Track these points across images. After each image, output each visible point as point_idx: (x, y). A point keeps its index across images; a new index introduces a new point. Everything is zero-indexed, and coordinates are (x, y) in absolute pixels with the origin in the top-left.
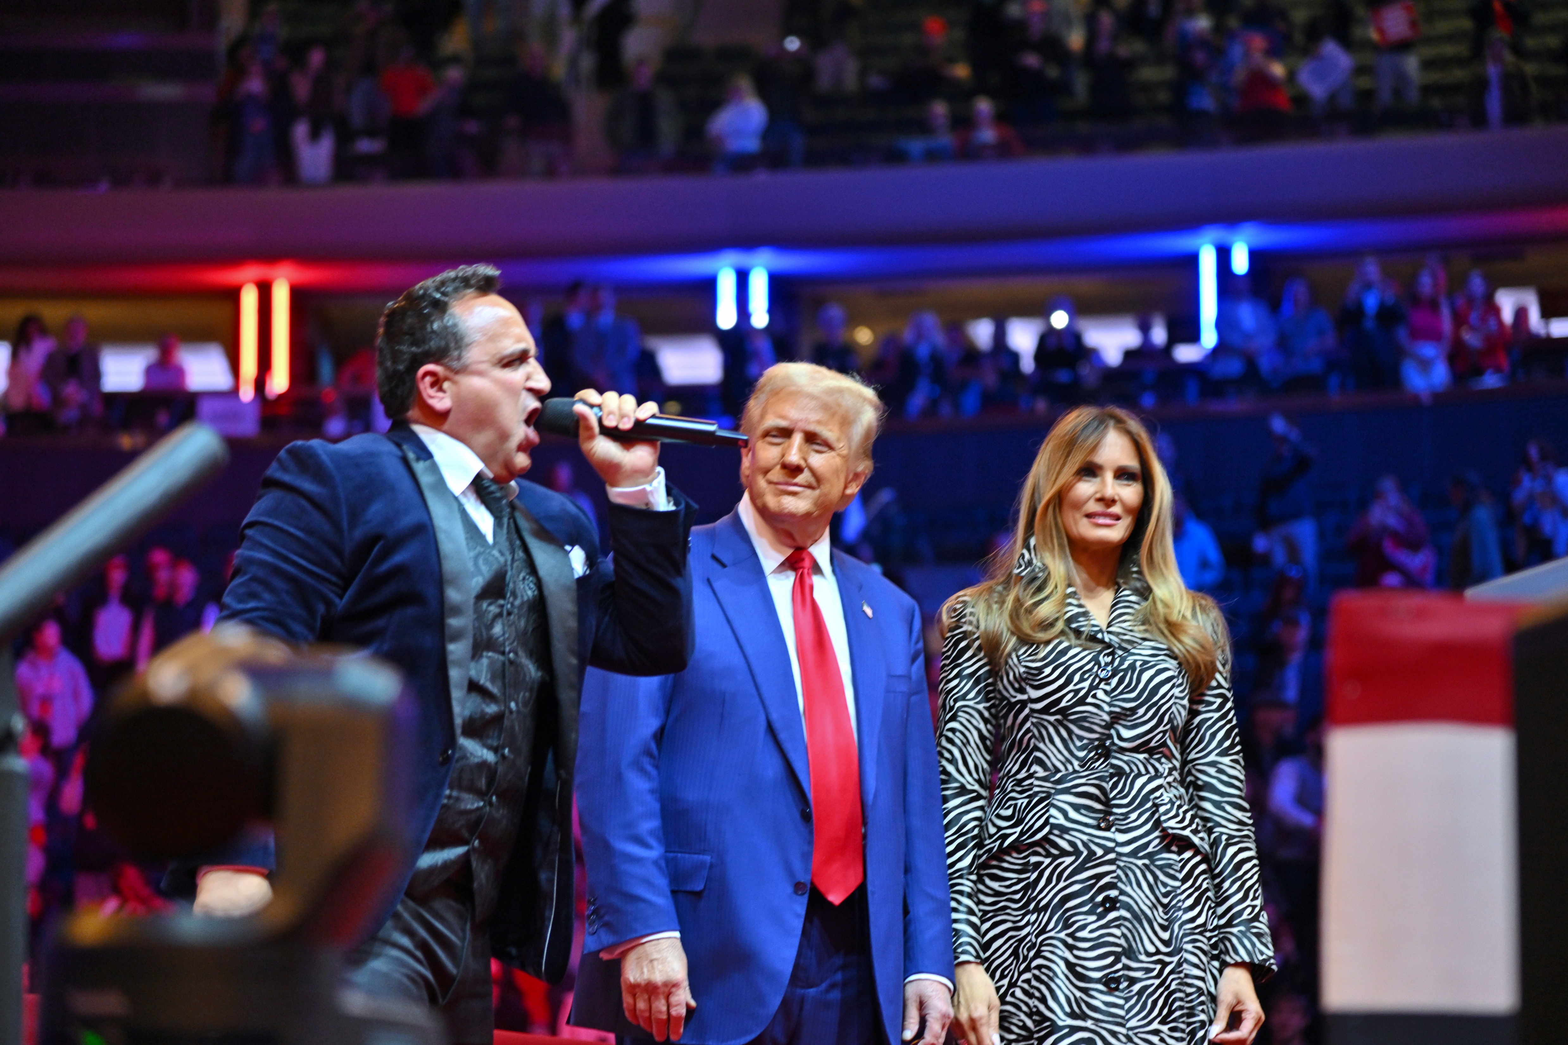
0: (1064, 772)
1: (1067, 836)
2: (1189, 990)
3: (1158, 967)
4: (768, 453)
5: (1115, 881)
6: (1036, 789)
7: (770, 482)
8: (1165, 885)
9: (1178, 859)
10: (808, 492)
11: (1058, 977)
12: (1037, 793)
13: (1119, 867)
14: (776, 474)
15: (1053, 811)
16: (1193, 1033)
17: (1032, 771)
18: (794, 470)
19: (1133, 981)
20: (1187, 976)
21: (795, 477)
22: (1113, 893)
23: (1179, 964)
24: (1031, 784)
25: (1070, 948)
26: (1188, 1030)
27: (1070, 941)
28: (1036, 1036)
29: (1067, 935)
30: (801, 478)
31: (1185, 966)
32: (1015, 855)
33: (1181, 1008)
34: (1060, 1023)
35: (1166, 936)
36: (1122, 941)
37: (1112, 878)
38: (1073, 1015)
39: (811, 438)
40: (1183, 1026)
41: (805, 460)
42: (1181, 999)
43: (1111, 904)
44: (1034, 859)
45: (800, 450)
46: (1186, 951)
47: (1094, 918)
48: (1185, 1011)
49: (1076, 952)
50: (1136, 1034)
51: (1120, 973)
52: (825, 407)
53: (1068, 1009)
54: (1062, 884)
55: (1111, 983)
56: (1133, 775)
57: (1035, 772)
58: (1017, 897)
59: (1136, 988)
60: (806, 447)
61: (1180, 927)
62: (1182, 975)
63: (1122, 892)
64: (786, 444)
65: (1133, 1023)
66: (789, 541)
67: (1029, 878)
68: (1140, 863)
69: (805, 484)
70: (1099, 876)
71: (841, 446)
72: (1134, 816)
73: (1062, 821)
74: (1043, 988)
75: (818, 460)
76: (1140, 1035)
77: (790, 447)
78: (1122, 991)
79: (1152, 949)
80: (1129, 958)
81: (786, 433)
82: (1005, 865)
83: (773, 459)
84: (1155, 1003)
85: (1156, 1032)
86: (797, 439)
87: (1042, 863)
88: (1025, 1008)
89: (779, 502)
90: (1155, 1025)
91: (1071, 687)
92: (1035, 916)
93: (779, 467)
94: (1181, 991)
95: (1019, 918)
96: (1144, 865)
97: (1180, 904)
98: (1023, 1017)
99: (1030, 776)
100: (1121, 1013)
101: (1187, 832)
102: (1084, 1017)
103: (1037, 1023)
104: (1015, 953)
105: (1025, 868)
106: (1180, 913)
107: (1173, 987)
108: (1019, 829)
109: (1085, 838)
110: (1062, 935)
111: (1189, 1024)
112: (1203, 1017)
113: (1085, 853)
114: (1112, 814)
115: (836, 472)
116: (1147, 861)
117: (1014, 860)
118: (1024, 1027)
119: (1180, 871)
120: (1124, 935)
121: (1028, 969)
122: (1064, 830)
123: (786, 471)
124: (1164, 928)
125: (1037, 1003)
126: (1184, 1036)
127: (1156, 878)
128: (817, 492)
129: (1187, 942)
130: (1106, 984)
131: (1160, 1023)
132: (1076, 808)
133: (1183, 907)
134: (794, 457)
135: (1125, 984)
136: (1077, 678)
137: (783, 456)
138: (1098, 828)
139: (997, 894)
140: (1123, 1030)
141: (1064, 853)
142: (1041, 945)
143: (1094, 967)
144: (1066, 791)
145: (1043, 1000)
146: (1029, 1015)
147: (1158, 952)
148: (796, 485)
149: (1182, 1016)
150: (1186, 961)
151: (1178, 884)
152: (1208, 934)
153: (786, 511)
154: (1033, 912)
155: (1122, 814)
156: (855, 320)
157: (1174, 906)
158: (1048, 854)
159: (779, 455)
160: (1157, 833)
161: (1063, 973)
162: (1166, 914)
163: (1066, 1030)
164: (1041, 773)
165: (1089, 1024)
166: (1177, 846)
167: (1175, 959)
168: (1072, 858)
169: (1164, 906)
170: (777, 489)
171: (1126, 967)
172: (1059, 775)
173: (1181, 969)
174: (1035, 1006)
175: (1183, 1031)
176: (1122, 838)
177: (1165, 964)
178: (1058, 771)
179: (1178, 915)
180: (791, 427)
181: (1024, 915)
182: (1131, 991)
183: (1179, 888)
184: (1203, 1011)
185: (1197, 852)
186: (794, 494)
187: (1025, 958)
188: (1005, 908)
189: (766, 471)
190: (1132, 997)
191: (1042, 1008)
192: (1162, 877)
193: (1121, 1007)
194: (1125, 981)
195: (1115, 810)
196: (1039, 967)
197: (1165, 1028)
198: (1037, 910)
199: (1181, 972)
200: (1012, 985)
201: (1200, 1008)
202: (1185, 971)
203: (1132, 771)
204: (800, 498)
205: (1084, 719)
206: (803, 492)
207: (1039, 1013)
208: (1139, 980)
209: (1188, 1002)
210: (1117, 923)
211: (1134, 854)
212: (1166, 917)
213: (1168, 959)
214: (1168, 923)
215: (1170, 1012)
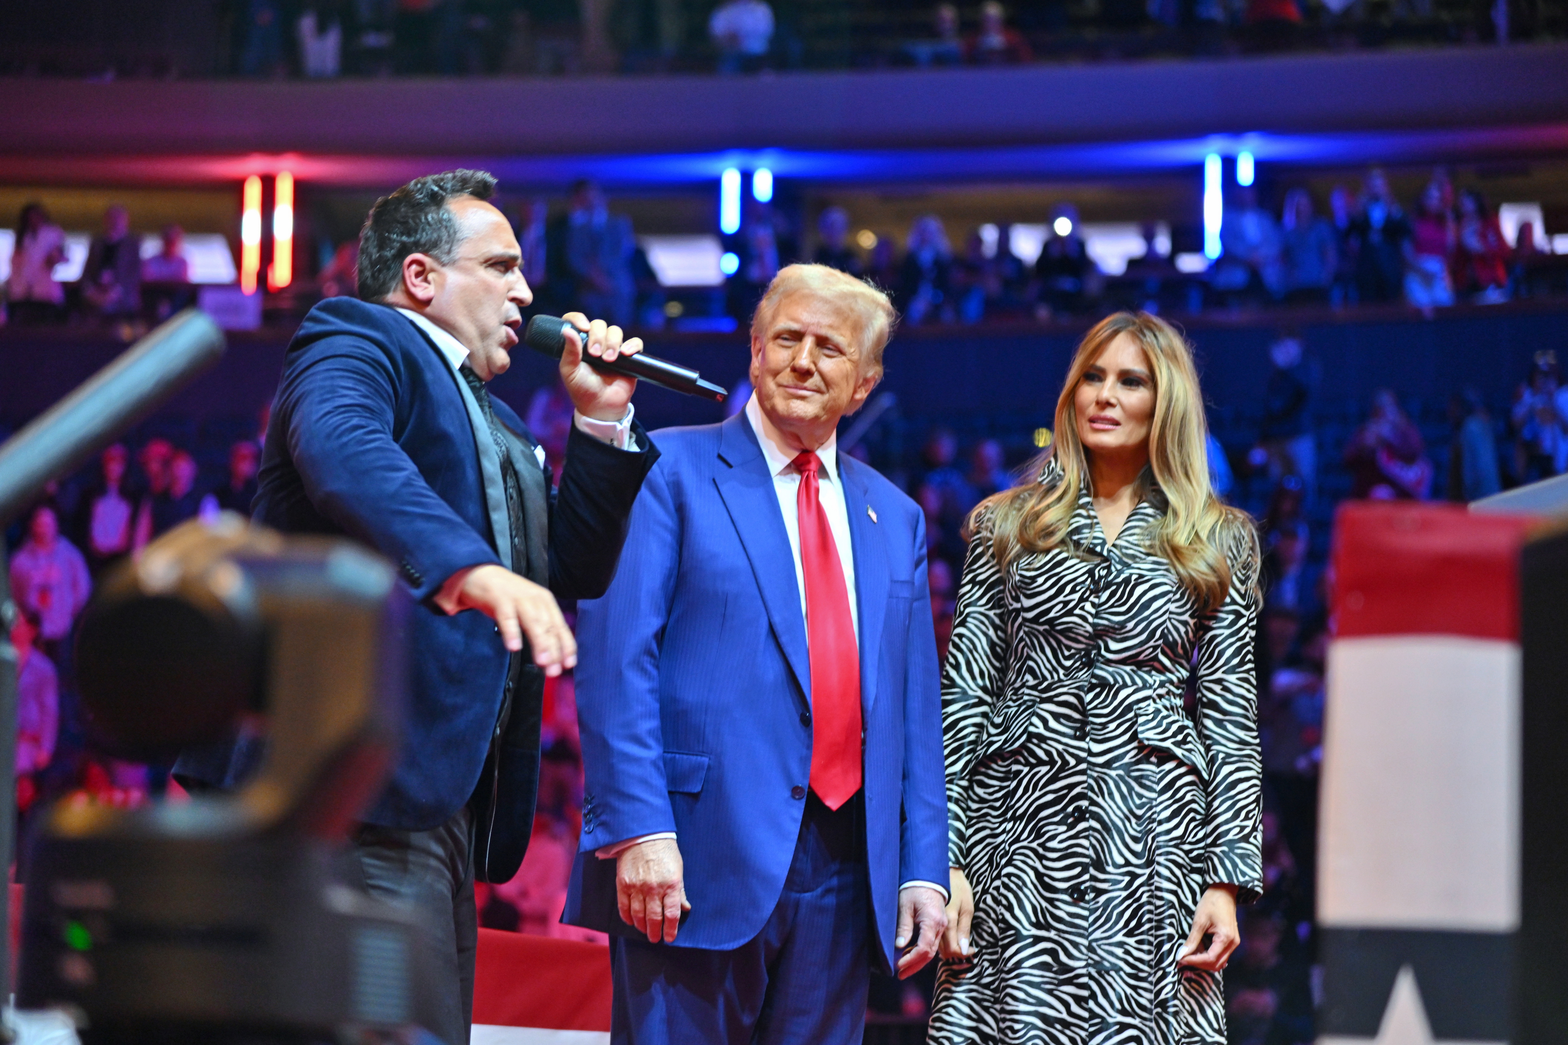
0: (1050, 681)
1: (1044, 746)
2: (1159, 903)
3: (1127, 879)
4: (778, 356)
5: (1086, 791)
6: (1026, 698)
7: (779, 385)
8: (1140, 796)
9: (1157, 770)
10: (817, 396)
11: (1026, 886)
12: (1025, 702)
13: (1091, 777)
14: (786, 377)
15: (1035, 720)
16: (1160, 945)
17: (1024, 680)
18: (803, 374)
19: (1100, 892)
20: (1158, 889)
21: (805, 381)
22: (1084, 803)
23: (1151, 877)
24: (1023, 693)
25: (1041, 858)
26: (1154, 943)
27: (1041, 851)
28: (1000, 943)
29: (1039, 845)
30: (810, 383)
31: (1156, 878)
32: (1000, 763)
33: (1150, 920)
34: (1025, 933)
35: (1138, 848)
36: (1090, 853)
37: (1082, 788)
38: (1037, 925)
39: (822, 342)
40: (1152, 939)
41: (815, 364)
42: (1150, 912)
43: (1081, 815)
44: (1015, 768)
45: (811, 354)
46: (1159, 864)
47: (1064, 828)
48: (1154, 924)
49: (1045, 862)
50: (1099, 946)
51: (1088, 884)
52: (837, 311)
53: (1033, 919)
54: (1037, 794)
55: (1077, 894)
56: (1117, 686)
57: (1027, 681)
58: (998, 804)
59: (1102, 899)
60: (817, 351)
61: (1153, 839)
62: (1153, 888)
63: (1093, 803)
64: (797, 347)
65: (1098, 934)
66: (796, 445)
67: (1009, 786)
68: (1114, 773)
69: (815, 388)
70: (1071, 787)
71: (852, 351)
72: (1112, 726)
73: (1042, 730)
74: (1011, 896)
75: (828, 365)
76: (1103, 947)
77: (800, 351)
78: (1088, 902)
79: (1121, 861)
80: (1096, 869)
81: (797, 336)
82: (991, 772)
83: (784, 362)
84: (1122, 914)
85: (1121, 944)
86: (809, 342)
87: (1021, 771)
88: (993, 915)
89: (788, 405)
90: (1120, 938)
91: (1061, 598)
92: (1011, 824)
93: (789, 369)
94: (1150, 903)
95: (997, 825)
96: (1118, 775)
97: (1155, 816)
98: (991, 924)
99: (1023, 685)
100: (1085, 924)
101: (1168, 744)
102: (1048, 927)
103: (1002, 931)
104: (990, 861)
105: (1008, 776)
106: (1155, 825)
107: (1144, 899)
108: (1003, 737)
109: (1060, 747)
110: (1034, 845)
111: (1155, 937)
112: (1170, 930)
113: (1059, 763)
114: (1089, 723)
115: (847, 377)
116: (1121, 772)
117: (998, 768)
118: (992, 934)
119: (1158, 783)
120: (1093, 846)
121: (998, 877)
122: (1042, 739)
123: (796, 374)
124: (1136, 840)
125: (1003, 911)
126: (1152, 948)
127: (1130, 789)
128: (826, 397)
129: (1160, 855)
130: (1072, 895)
131: (1125, 935)
132: (1056, 716)
133: (1158, 819)
134: (804, 361)
135: (1092, 895)
136: (1068, 589)
137: (794, 359)
138: (1075, 737)
139: (982, 800)
140: (1086, 943)
141: (1041, 762)
142: (1014, 853)
143: (1061, 878)
144: (1049, 700)
145: (1010, 908)
146: (996, 922)
147: (1128, 864)
148: (805, 389)
149: (1150, 929)
150: (1159, 874)
151: (1154, 795)
152: (1187, 847)
153: (795, 415)
154: (1009, 821)
155: (1100, 725)
156: (857, 223)
157: (1148, 818)
158: (1027, 763)
159: (790, 358)
160: (1135, 744)
161: (1032, 882)
162: (1139, 825)
163: (1030, 940)
164: (1032, 682)
165: (1052, 934)
166: (1156, 757)
167: (1148, 871)
168: (1047, 768)
169: (1138, 818)
170: (787, 393)
171: (1093, 879)
172: (1045, 684)
173: (1152, 881)
174: (1002, 914)
175: (1150, 943)
176: (1096, 748)
177: (1134, 876)
178: (1045, 679)
179: (1152, 827)
180: (802, 330)
181: (1001, 823)
182: (1098, 902)
183: (1156, 799)
184: (1171, 924)
185: (1181, 764)
186: (803, 398)
187: (998, 865)
188: (987, 814)
189: (776, 374)
190: (1097, 909)
191: (1008, 916)
192: (1137, 788)
193: (1085, 918)
194: (1092, 892)
195: (1093, 720)
196: (1008, 875)
197: (1131, 941)
198: (1014, 818)
199: (1152, 884)
200: (985, 891)
201: (1168, 921)
202: (1156, 884)
203: (1116, 681)
204: (809, 402)
205: (1070, 630)
206: (812, 396)
207: (1004, 921)
208: (1106, 891)
209: (1157, 915)
210: (1087, 833)
211: (1108, 764)
212: (1139, 829)
213: (1139, 871)
214: (1139, 835)
215: (1139, 925)
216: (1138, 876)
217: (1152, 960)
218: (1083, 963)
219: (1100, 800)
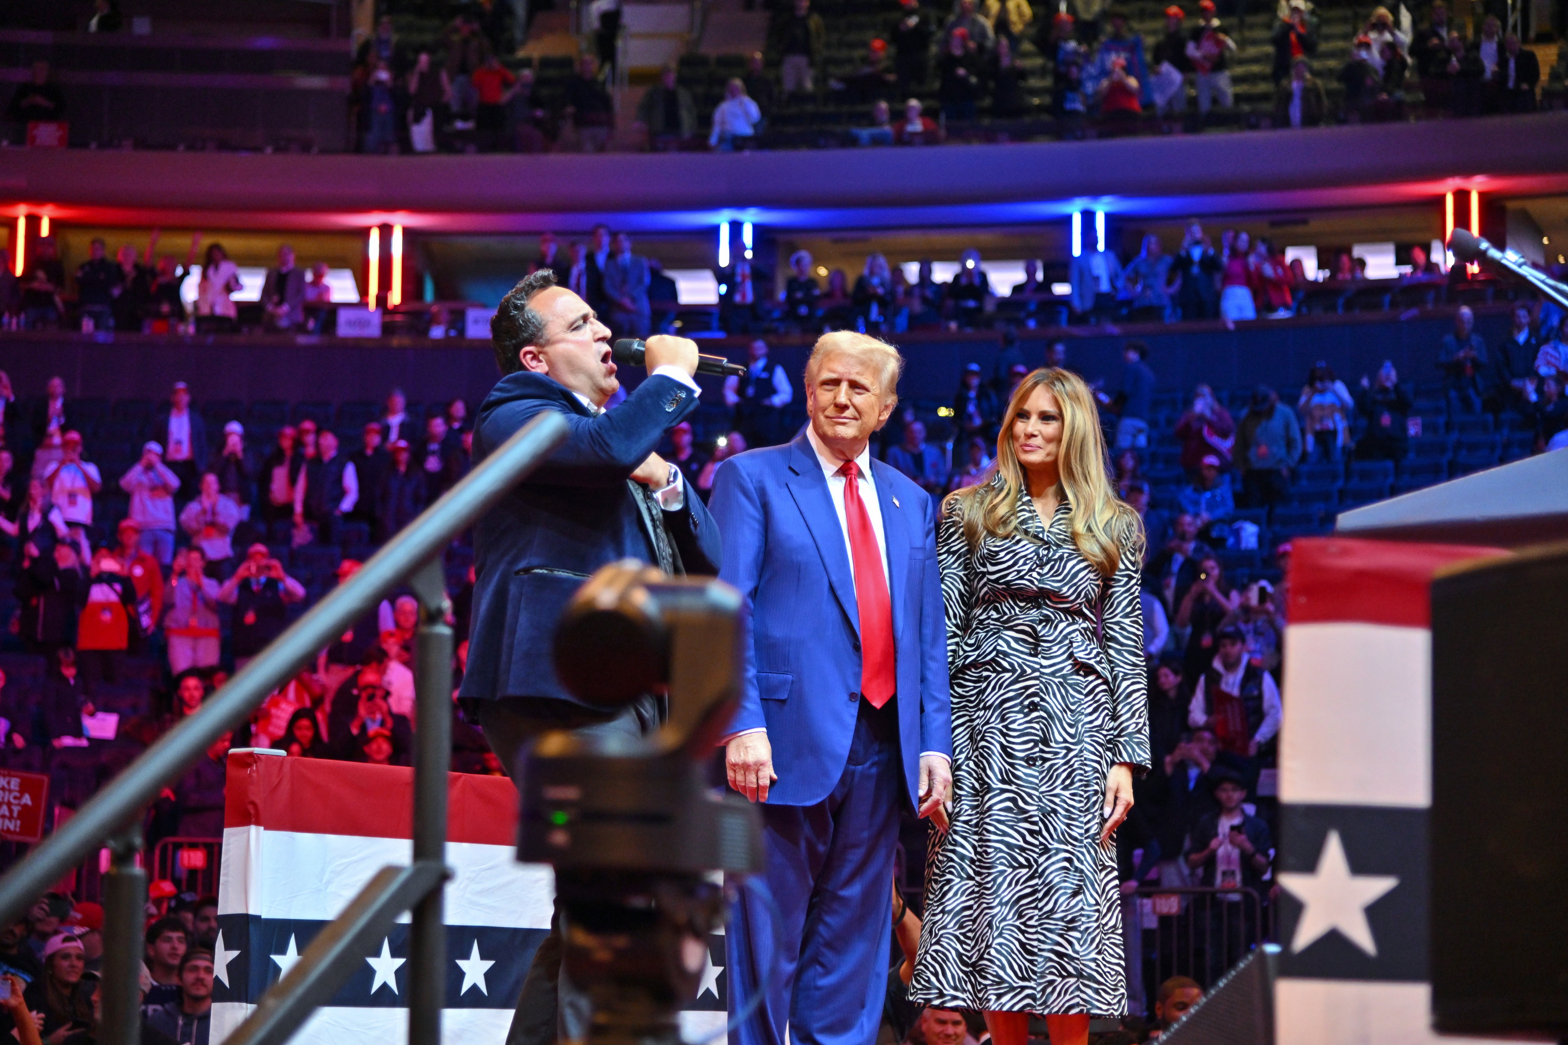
0: (1009, 615)
1: (1007, 659)
2: (1087, 769)
3: (1064, 752)
4: (825, 396)
5: (1038, 691)
6: (991, 627)
7: (827, 417)
8: (1073, 697)
9: (1085, 680)
10: (854, 422)
11: (994, 754)
12: (993, 629)
13: (1041, 682)
14: (831, 411)
15: (1000, 642)
16: (1090, 798)
17: (990, 615)
18: (843, 408)
19: (1045, 760)
20: (1086, 759)
21: (843, 412)
22: (1036, 700)
23: (1081, 751)
24: (989, 623)
25: (1004, 735)
26: (1085, 796)
27: (1004, 730)
28: (981, 794)
29: (1003, 726)
30: (847, 413)
31: (1085, 752)
32: (974, 671)
33: (1081, 780)
34: (995, 786)
35: (1071, 731)
36: (1040, 733)
37: (1035, 689)
38: (1003, 781)
39: (854, 385)
40: (1082, 793)
41: (850, 401)
42: (1081, 775)
43: (1035, 707)
44: (985, 674)
45: (847, 394)
46: (1087, 743)
47: (1022, 716)
48: (1084, 783)
49: (1007, 739)
50: (1044, 796)
51: (1038, 754)
52: (863, 363)
53: (1000, 777)
54: (1001, 692)
55: (1030, 761)
56: (1057, 621)
57: (994, 615)
58: (973, 699)
59: (1047, 765)
60: (850, 392)
61: (1083, 726)
62: (1083, 759)
63: (1042, 699)
64: (837, 390)
65: (1044, 788)
66: (841, 457)
67: (980, 687)
68: (1056, 680)
69: (852, 417)
70: (1027, 688)
71: (875, 389)
72: (1055, 649)
73: (1006, 649)
74: (985, 761)
75: (859, 400)
76: (1046, 797)
77: (839, 391)
78: (1038, 767)
79: (1061, 739)
80: (1043, 744)
81: (836, 382)
82: (967, 677)
83: (828, 401)
84: (1059, 776)
85: (1059, 796)
86: (844, 386)
87: (990, 676)
88: (975, 775)
89: (834, 430)
90: (1058, 791)
91: (1016, 568)
92: (983, 713)
93: (833, 406)
94: (1081, 769)
95: (973, 713)
96: (1059, 682)
97: (1083, 711)
98: (974, 781)
99: (991, 618)
100: (1035, 781)
101: (1091, 663)
102: (1010, 783)
103: (981, 785)
104: (970, 737)
105: (980, 679)
106: (1083, 716)
107: (1076, 766)
108: (977, 653)
109: (1020, 661)
110: (999, 726)
111: (1086, 792)
112: (1095, 787)
113: (1019, 671)
114: (1040, 646)
115: (872, 407)
116: (1061, 680)
117: (972, 674)
118: (974, 788)
119: (1085, 689)
120: (1042, 729)
121: (977, 749)
122: (1006, 655)
123: (838, 409)
124: (1071, 726)
125: (981, 772)
126: (1082, 799)
127: (1067, 691)
128: (860, 422)
129: (1087, 737)
130: (1027, 762)
131: (1062, 789)
132: (1016, 640)
133: (1084, 713)
134: (843, 399)
135: (1040, 762)
136: (1021, 561)
137: (835, 398)
138: (1031, 655)
139: (963, 696)
140: (1037, 793)
141: (1005, 670)
142: (986, 732)
143: (1020, 750)
144: (1009, 629)
145: (984, 770)
146: (977, 780)
147: (1065, 741)
148: (845, 418)
149: (1082, 786)
150: (1086, 749)
152: (1104, 733)
153: (839, 436)
154: (981, 710)
155: (1047, 647)
157: (1079, 712)
158: (995, 671)
159: (833, 398)
160: (1071, 661)
162: (1073, 716)
163: (998, 791)
164: (997, 616)
165: (1013, 787)
166: (1084, 671)
167: (1078, 747)
168: (1010, 674)
169: (1071, 711)
170: (833, 421)
171: (1042, 751)
172: (1006, 618)
173: (1082, 754)
174: (979, 774)
175: (1081, 796)
176: (1045, 663)
177: (1069, 750)
178: (1006, 614)
179: (1081, 718)
180: (840, 378)
181: (976, 712)
182: (1044, 767)
183: (1083, 700)
184: (1097, 784)
185: (1099, 677)
186: (844, 424)
187: (976, 740)
188: (966, 706)
189: (824, 410)
190: (1043, 772)
191: (984, 776)
192: (1071, 691)
193: (1037, 777)
194: (1040, 760)
195: (1042, 644)
196: (983, 747)
197: (1067, 794)
198: (985, 708)
199: (1082, 756)
200: (969, 758)
201: (1095, 781)
202: (1085, 756)
203: (1056, 618)
204: (848, 427)
206: (850, 422)
207: (982, 779)
208: (1049, 759)
209: (1086, 777)
210: (1038, 720)
211: (1053, 674)
212: (1073, 719)
213: (1072, 747)
214: (1073, 723)
215: (1072, 783)
216: (1071, 750)
217: (1082, 807)
218: (1036, 808)
219: (1047, 698)
